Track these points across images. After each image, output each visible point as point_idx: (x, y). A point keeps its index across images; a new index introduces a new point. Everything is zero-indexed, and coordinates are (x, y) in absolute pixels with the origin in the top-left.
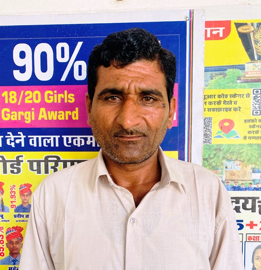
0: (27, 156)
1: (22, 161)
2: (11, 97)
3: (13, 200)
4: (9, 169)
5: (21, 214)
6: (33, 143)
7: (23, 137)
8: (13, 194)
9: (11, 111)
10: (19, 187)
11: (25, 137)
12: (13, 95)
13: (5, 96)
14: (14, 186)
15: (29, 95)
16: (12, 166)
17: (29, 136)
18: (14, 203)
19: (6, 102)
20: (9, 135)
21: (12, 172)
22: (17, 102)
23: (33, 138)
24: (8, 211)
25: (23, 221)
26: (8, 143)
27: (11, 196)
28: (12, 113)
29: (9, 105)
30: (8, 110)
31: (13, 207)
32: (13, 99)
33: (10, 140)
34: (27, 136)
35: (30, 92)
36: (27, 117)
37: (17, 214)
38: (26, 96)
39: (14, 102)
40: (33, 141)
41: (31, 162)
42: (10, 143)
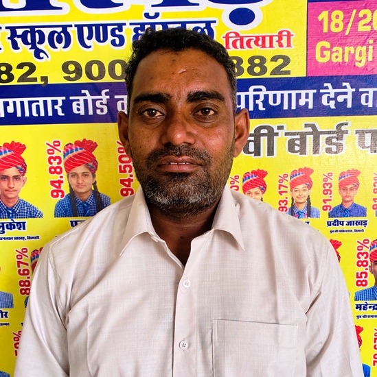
0: (355, 123)
1: (347, 132)
2: (335, 21)
3: (327, 197)
4: (323, 145)
5: (340, 219)
6: (367, 101)
7: (350, 90)
8: (327, 188)
9: (332, 46)
10: (338, 176)
11: (354, 90)
12: (337, 17)
13: (323, 20)
14: (330, 174)
15: (365, 16)
16: (329, 141)
17: (361, 90)
18: (328, 203)
19: (325, 30)
20: (327, 88)
21: (329, 151)
22: (344, 30)
23: (367, 92)
24: (318, 216)
25: (341, 231)
26: (324, 102)
27: (324, 191)
28: (334, 49)
29: (330, 36)
30: (327, 44)
31: (326, 210)
32: (337, 26)
33: (328, 97)
34: (357, 90)
35: (367, 12)
36: (360, 55)
37: (332, 219)
38: (361, 19)
39: (340, 29)
40: (367, 97)
41: (361, 133)
42: (328, 103)
